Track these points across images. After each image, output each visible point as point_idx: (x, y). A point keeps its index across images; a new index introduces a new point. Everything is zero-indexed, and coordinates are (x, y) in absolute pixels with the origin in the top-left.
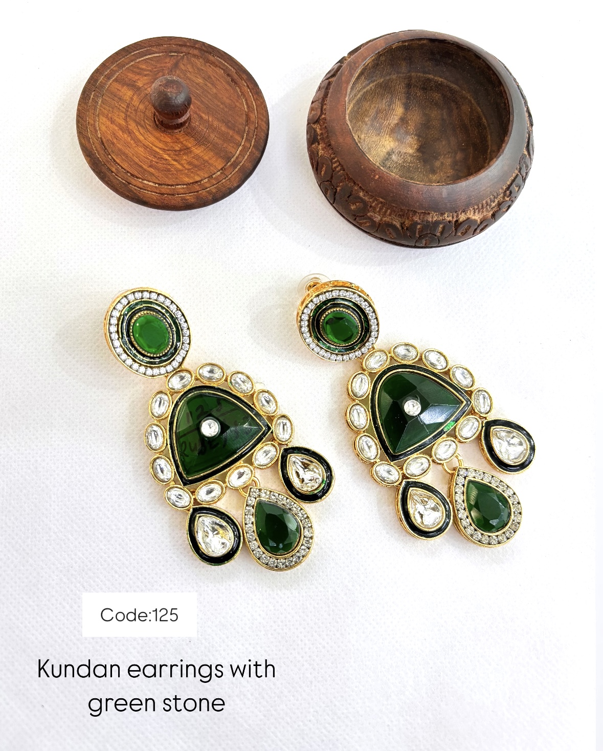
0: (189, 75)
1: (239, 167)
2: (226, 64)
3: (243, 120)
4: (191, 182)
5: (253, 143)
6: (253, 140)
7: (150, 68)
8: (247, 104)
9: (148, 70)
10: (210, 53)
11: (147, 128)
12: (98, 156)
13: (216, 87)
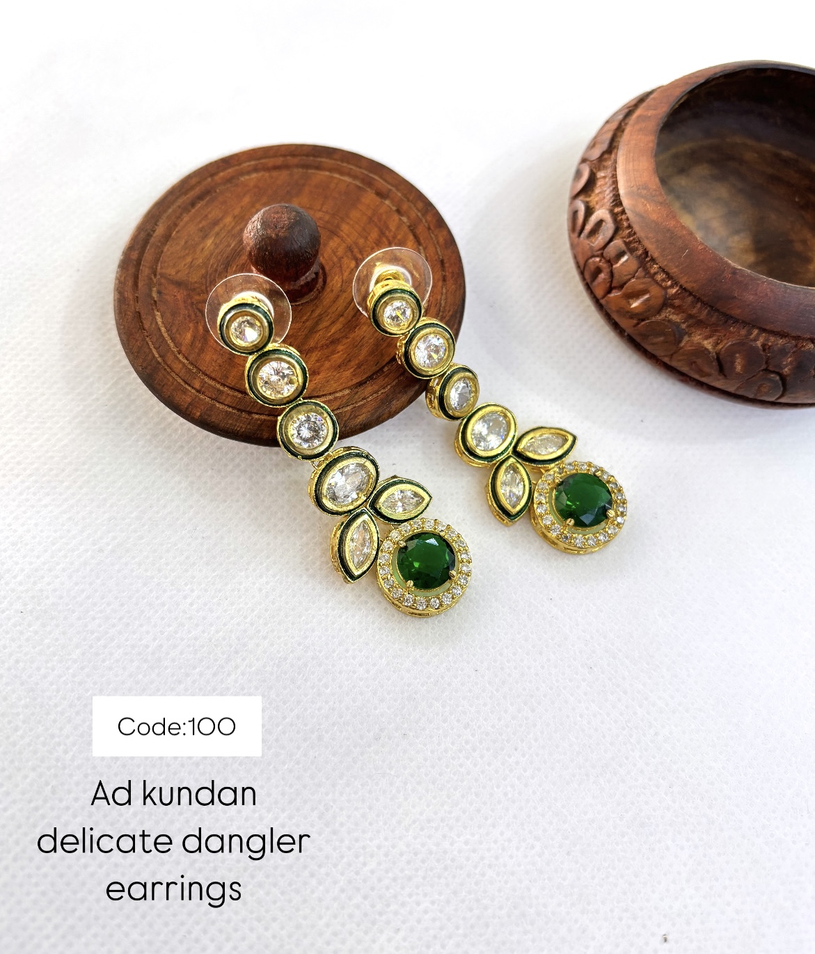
0: (201, 261)
1: (371, 175)
2: (170, 210)
3: (283, 176)
4: (411, 237)
5: (323, 160)
6: (319, 159)
7: (191, 325)
8: (249, 173)
9: (196, 328)
10: (149, 236)
11: (320, 315)
12: (389, 387)
13: (221, 219)
